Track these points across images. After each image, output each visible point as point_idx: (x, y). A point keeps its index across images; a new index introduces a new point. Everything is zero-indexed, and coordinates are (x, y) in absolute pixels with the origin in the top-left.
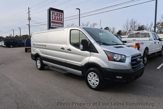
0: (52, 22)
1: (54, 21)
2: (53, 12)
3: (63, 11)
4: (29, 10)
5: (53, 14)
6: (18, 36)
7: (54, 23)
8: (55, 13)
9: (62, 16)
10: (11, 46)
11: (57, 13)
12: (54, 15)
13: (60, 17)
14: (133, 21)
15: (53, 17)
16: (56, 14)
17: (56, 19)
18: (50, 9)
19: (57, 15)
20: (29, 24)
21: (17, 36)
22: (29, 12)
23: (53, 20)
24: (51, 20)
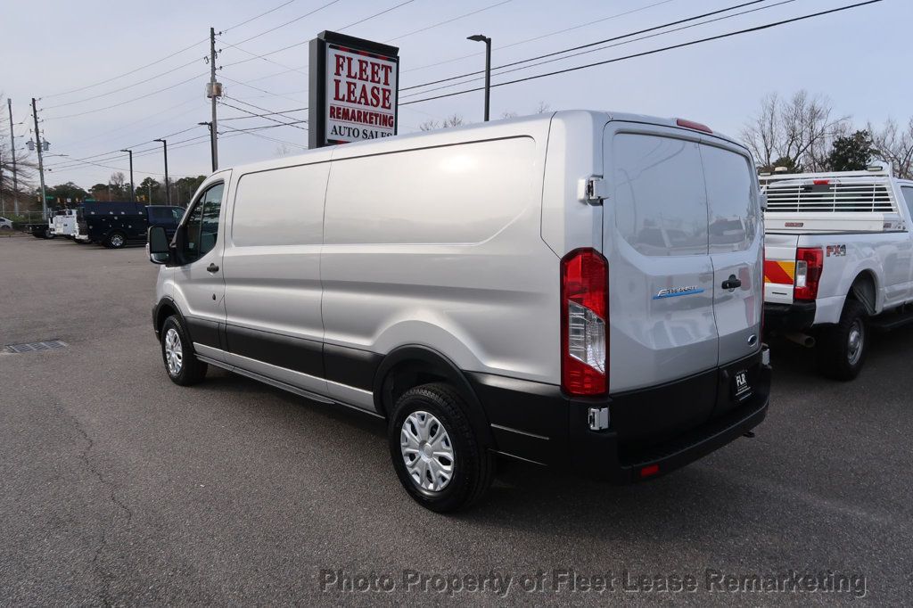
0: (336, 113)
1: (344, 105)
2: (338, 57)
3: (397, 49)
4: (213, 43)
5: (339, 66)
6: (159, 185)
7: (345, 115)
8: (350, 60)
9: (392, 77)
10: (117, 241)
11: (361, 62)
12: (344, 73)
13: (381, 86)
14: (807, 106)
15: (337, 82)
16: (355, 69)
17: (358, 93)
18: (322, 38)
19: (362, 70)
20: (215, 120)
21: (153, 182)
22: (214, 52)
23: (337, 98)
24: (330, 101)
